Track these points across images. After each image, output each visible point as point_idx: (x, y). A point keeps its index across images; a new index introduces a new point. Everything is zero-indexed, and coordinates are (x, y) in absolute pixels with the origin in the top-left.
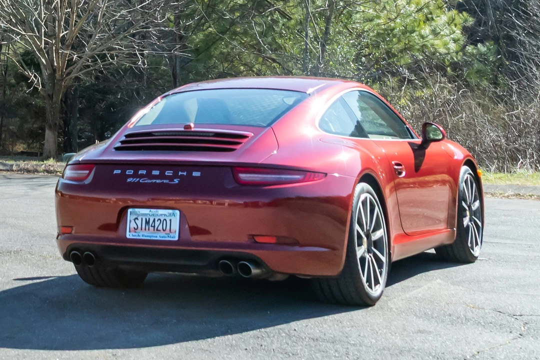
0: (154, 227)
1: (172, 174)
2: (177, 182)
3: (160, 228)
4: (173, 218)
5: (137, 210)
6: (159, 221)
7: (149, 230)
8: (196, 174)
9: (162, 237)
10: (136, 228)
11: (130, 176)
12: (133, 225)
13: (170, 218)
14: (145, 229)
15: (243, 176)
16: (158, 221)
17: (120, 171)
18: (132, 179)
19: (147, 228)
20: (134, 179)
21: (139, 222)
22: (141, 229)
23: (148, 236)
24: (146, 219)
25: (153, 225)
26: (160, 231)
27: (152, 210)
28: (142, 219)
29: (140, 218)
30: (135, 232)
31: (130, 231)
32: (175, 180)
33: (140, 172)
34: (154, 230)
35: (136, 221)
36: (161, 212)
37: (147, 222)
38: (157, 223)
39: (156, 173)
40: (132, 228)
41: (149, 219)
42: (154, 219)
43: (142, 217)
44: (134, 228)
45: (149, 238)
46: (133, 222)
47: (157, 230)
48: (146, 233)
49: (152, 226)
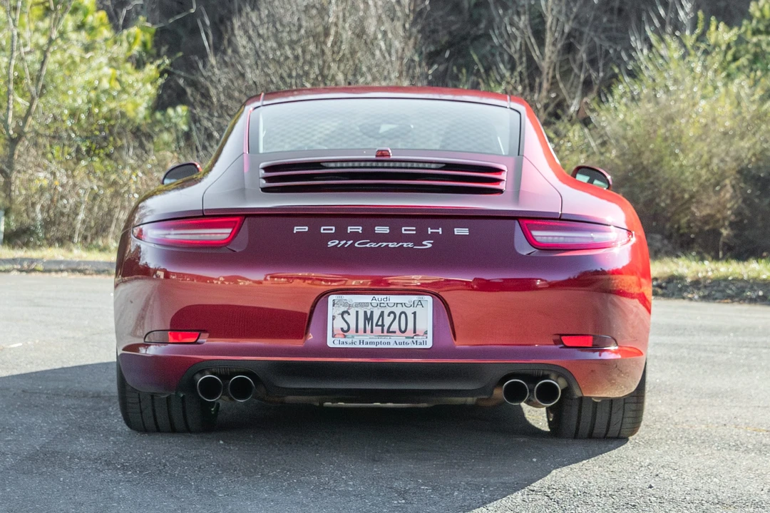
0: (383, 326)
1: (414, 232)
2: (430, 246)
3: (395, 327)
4: (418, 309)
5: (345, 297)
6: (392, 315)
7: (372, 332)
8: (461, 231)
9: (400, 344)
10: (346, 328)
11: (331, 237)
12: (339, 324)
13: (413, 310)
14: (365, 332)
15: (540, 235)
16: (389, 315)
17: (307, 228)
18: (337, 242)
19: (368, 328)
20: (343, 242)
21: (351, 319)
22: (357, 331)
23: (370, 343)
24: (365, 312)
25: (380, 323)
26: (395, 332)
27: (377, 297)
28: (357, 312)
29: (353, 311)
30: (345, 336)
31: (334, 336)
32: (424, 243)
33: (350, 229)
34: (383, 332)
35: (346, 316)
36: (394, 299)
37: (368, 318)
38: (388, 321)
39: (382, 230)
40: (338, 331)
41: (372, 312)
42: (382, 312)
43: (357, 309)
44: (342, 329)
45: (374, 346)
46: (339, 318)
47: (388, 332)
48: (367, 338)
49: (377, 325)
